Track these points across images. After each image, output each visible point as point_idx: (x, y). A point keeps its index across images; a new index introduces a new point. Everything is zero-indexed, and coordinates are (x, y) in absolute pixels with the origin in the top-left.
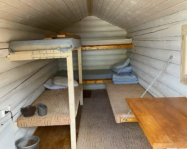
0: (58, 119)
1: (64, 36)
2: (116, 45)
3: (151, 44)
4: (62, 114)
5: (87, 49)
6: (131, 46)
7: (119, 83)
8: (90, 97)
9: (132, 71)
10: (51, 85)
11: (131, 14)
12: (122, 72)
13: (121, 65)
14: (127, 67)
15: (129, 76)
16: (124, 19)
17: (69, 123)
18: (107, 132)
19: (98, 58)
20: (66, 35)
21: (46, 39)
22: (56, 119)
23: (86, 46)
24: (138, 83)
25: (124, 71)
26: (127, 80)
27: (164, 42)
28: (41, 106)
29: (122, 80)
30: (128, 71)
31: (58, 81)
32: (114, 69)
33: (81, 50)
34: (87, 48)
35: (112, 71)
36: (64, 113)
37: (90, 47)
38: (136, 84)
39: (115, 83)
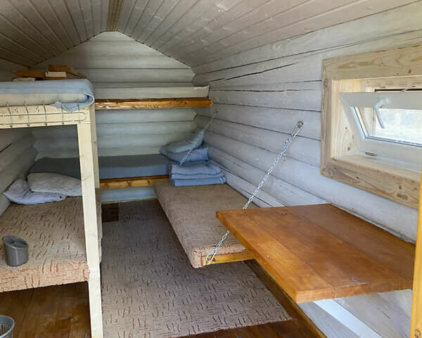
0: (57, 270)
1: (63, 74)
2: (175, 99)
3: (254, 98)
4: (67, 257)
5: (108, 107)
6: (206, 102)
7: (186, 184)
8: (118, 220)
9: (209, 158)
10: (25, 195)
11: (211, 32)
12: (189, 159)
13: (187, 145)
14: (198, 148)
15: (206, 167)
16: (193, 42)
17: (85, 278)
18: (167, 292)
19: (132, 129)
20: (67, 73)
21: (20, 80)
22: (54, 269)
23: (104, 101)
24: (226, 183)
25: (194, 156)
26: (203, 176)
27: (285, 93)
28: (13, 242)
29: (192, 177)
30: (200, 157)
31: (40, 183)
32: (172, 153)
33: (96, 110)
34: (109, 105)
35: (166, 157)
36: (70, 256)
37: (114, 104)
38: (221, 184)
39: (177, 184)
